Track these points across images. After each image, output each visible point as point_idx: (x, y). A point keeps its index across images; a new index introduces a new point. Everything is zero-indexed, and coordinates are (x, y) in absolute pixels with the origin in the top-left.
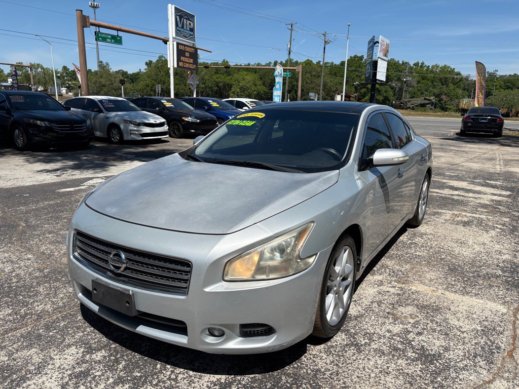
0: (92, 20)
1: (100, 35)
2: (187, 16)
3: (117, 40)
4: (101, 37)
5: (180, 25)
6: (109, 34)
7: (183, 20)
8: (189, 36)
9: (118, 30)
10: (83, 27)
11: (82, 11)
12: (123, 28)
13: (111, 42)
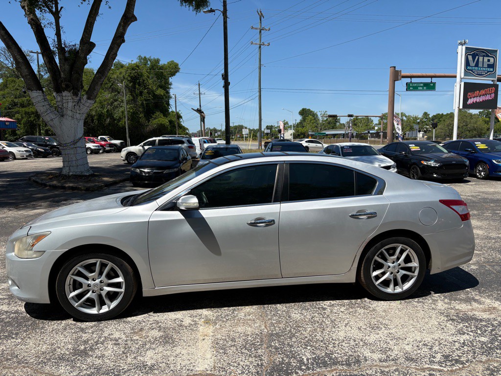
0: (403, 74)
1: (411, 85)
2: (484, 52)
3: (430, 87)
4: (412, 87)
5: (472, 64)
6: (421, 83)
7: (478, 58)
8: (486, 73)
9: (431, 77)
10: (395, 81)
11: (395, 67)
12: (438, 74)
13: (423, 90)
